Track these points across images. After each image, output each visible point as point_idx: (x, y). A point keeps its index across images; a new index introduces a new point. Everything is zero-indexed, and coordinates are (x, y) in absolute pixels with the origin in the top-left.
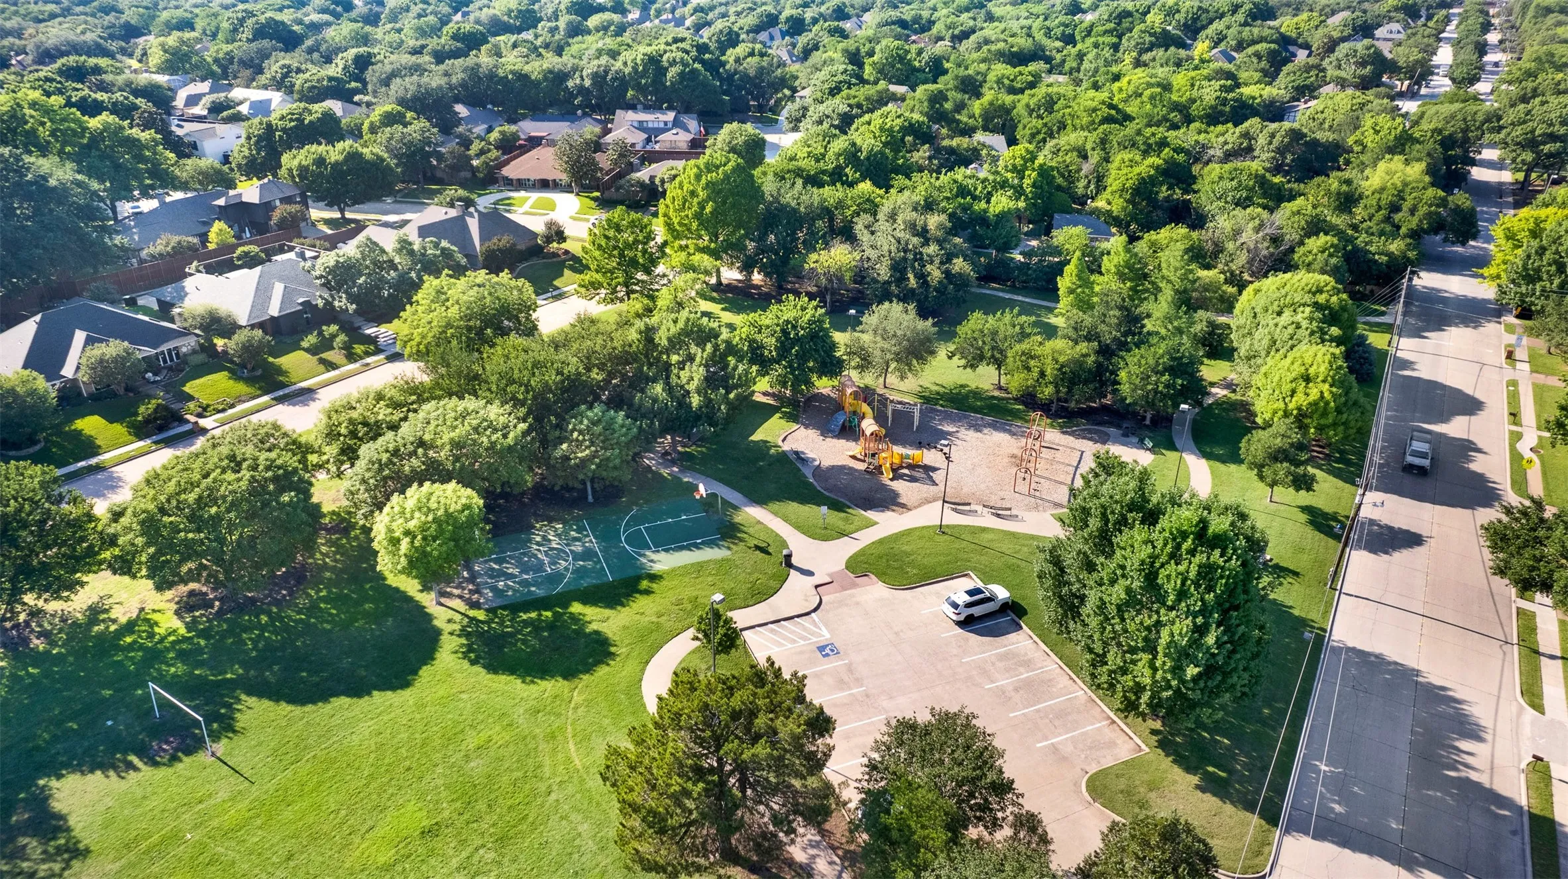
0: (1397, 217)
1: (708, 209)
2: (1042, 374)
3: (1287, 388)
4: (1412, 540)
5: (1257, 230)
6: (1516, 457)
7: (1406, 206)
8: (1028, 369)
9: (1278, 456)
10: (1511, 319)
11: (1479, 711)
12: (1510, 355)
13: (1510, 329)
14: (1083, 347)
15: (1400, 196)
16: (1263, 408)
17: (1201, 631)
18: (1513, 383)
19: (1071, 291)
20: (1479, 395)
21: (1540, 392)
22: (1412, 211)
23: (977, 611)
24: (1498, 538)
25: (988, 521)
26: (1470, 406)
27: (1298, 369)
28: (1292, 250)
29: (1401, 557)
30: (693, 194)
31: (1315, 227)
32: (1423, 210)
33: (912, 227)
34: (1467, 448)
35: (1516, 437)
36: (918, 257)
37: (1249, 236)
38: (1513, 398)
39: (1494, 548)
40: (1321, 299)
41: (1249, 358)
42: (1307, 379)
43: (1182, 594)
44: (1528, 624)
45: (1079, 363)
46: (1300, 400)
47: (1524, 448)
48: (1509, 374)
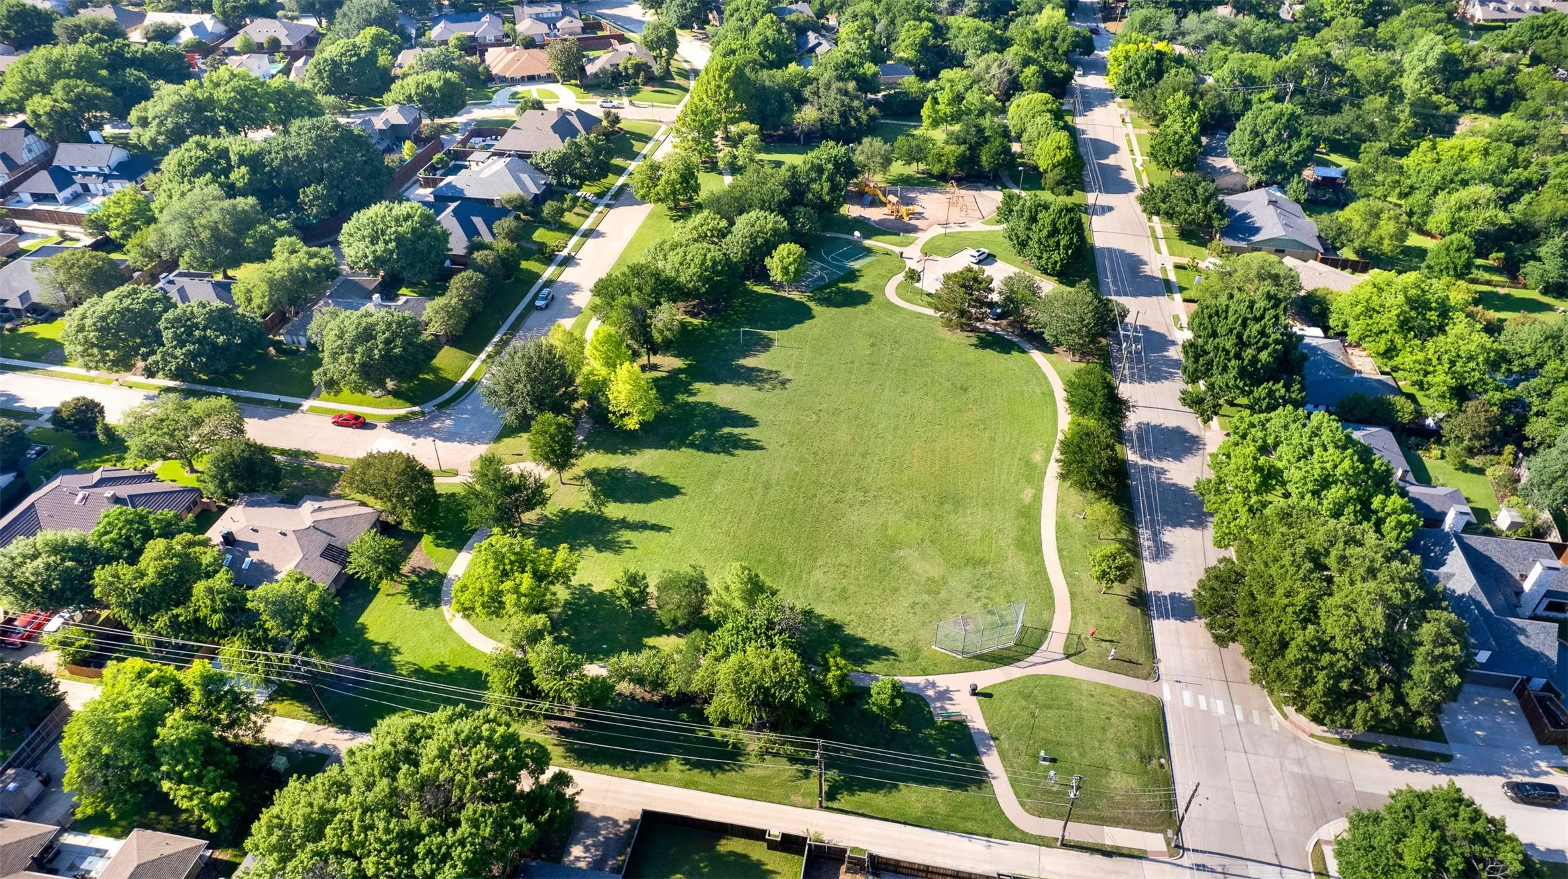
0: (1056, 43)
1: (731, 95)
2: (948, 163)
3: (1052, 154)
4: (1110, 209)
5: (1000, 66)
6: (1136, 170)
7: (1060, 37)
8: (940, 161)
9: (1058, 183)
10: (1118, 99)
11: (1145, 258)
12: (1123, 121)
13: (1120, 105)
14: (963, 148)
15: (1056, 31)
16: (1043, 164)
17: (1071, 239)
18: (1127, 135)
19: (930, 117)
20: (1116, 143)
21: (1138, 136)
22: (1064, 40)
23: (982, 257)
24: (1142, 200)
25: (957, 229)
26: (1114, 149)
27: (1055, 145)
28: (1018, 76)
29: (1108, 215)
30: (719, 87)
31: (1027, 62)
32: (1069, 40)
33: (840, 91)
34: (1118, 169)
35: (1134, 161)
36: (851, 108)
37: (994, 70)
38: (1129, 142)
39: (1141, 203)
40: (1049, 106)
41: (1029, 142)
42: (1059, 148)
43: (1065, 228)
44: (1153, 230)
45: (963, 155)
46: (1058, 158)
47: (1138, 164)
48: (1125, 131)
